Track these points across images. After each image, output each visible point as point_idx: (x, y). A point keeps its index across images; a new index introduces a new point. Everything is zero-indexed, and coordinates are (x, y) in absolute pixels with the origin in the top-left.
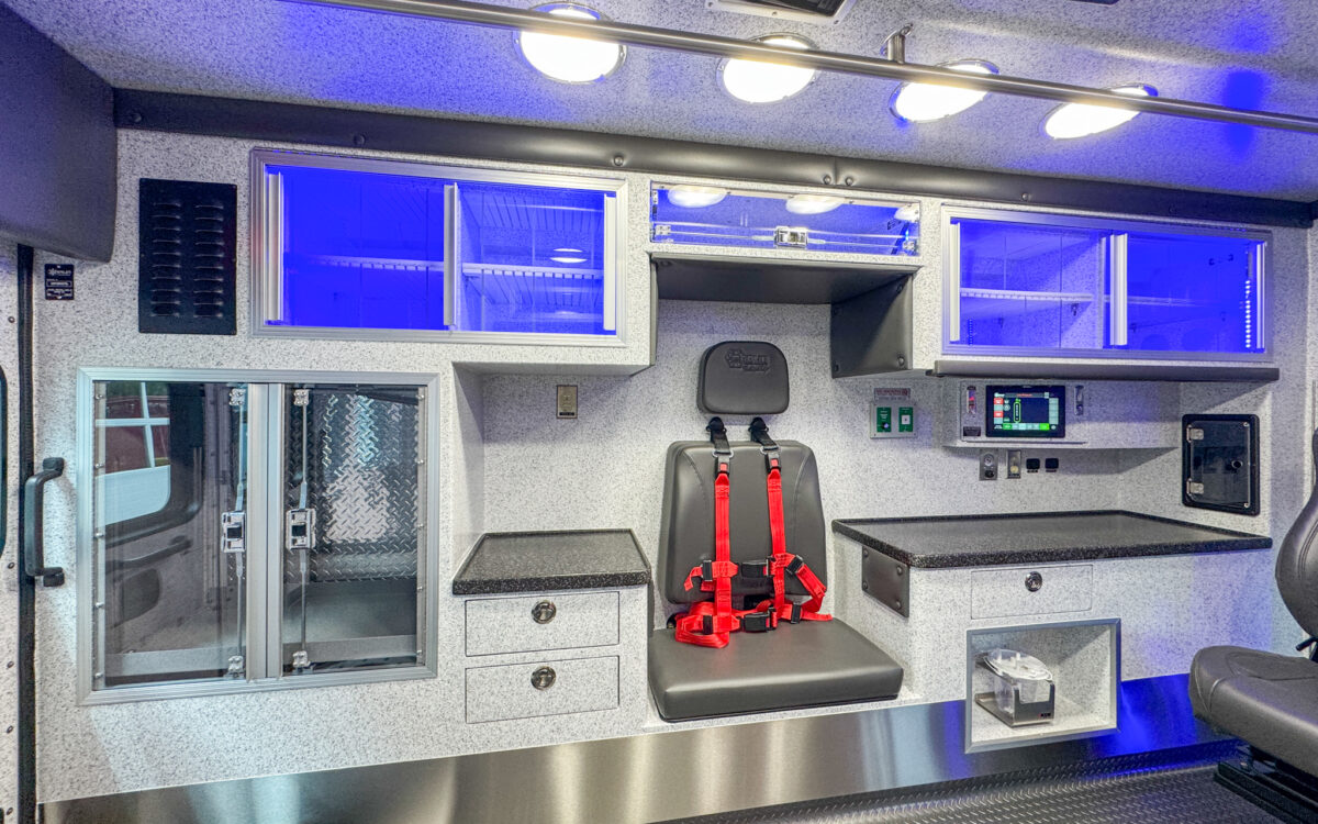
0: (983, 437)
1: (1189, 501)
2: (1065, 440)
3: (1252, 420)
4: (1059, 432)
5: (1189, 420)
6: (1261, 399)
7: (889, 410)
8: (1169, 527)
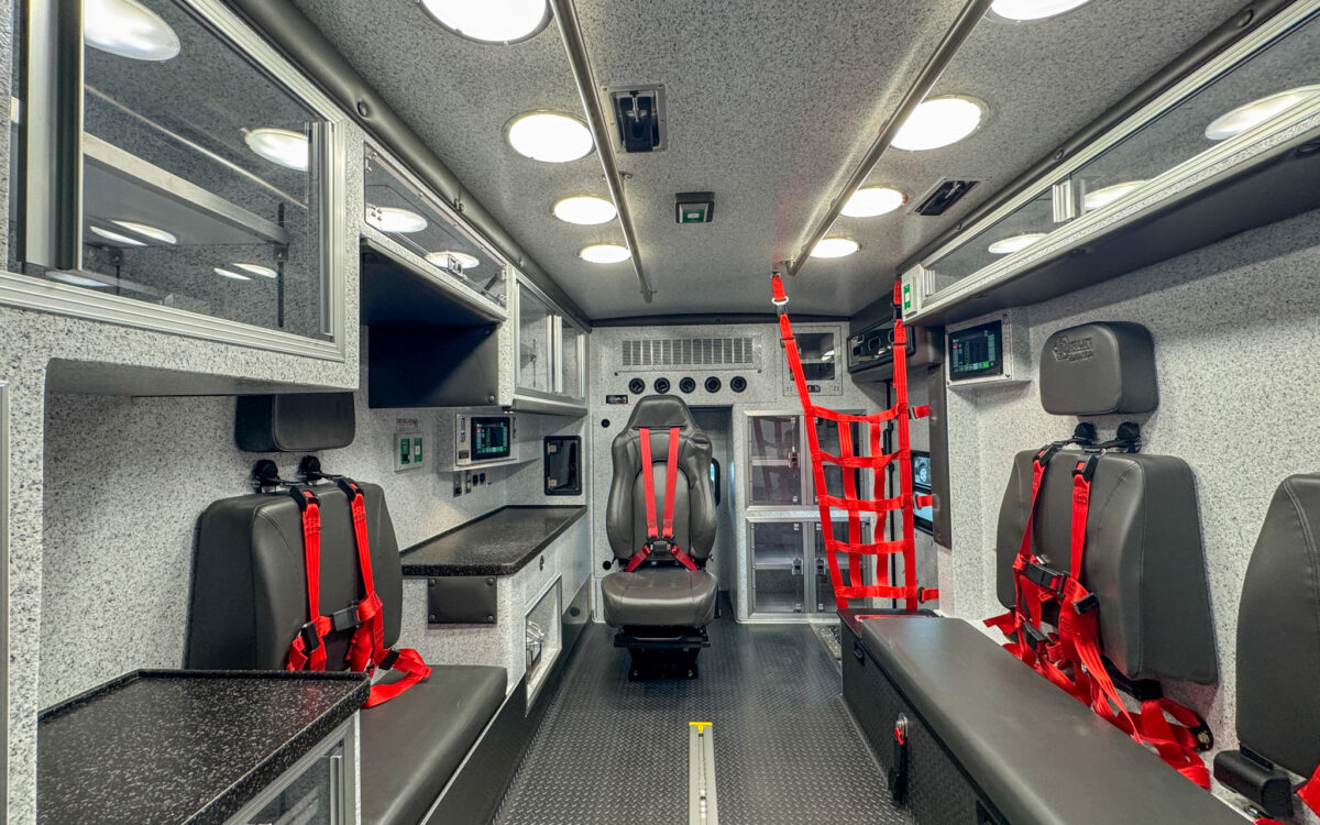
0: (468, 461)
1: (549, 492)
2: (510, 457)
3: (578, 438)
4: (506, 453)
5: (548, 440)
6: (580, 426)
7: (408, 441)
8: (537, 510)
